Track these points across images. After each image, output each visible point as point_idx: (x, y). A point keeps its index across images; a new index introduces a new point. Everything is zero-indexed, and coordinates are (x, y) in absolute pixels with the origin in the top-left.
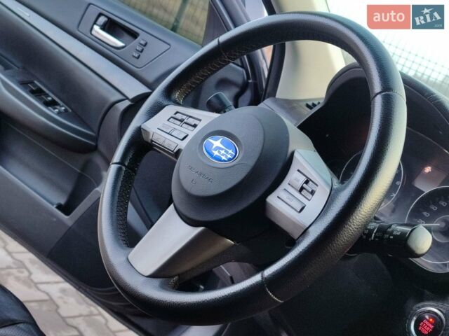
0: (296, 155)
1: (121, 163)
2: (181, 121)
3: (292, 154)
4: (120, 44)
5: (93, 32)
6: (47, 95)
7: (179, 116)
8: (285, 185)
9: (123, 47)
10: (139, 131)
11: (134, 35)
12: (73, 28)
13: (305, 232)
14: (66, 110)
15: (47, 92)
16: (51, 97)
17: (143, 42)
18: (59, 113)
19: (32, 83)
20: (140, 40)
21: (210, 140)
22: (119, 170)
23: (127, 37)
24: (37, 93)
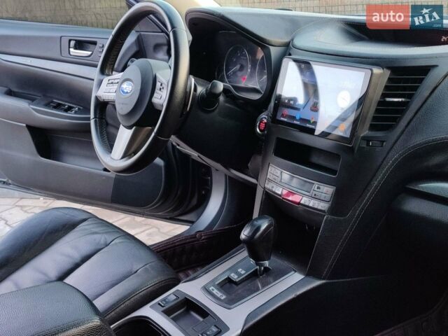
0: (157, 75)
1: (95, 117)
2: (112, 83)
3: (156, 76)
4: (89, 53)
5: (71, 53)
6: (64, 105)
7: (110, 82)
8: (156, 90)
9: (92, 54)
10: (96, 98)
11: (95, 43)
12: (58, 56)
13: (162, 106)
14: (79, 109)
15: (63, 103)
16: (67, 105)
17: (101, 46)
18: (76, 113)
19: (52, 102)
20: (99, 45)
21: (122, 86)
22: (96, 121)
23: (92, 46)
24: (58, 107)
